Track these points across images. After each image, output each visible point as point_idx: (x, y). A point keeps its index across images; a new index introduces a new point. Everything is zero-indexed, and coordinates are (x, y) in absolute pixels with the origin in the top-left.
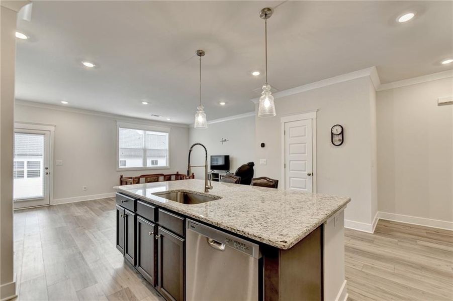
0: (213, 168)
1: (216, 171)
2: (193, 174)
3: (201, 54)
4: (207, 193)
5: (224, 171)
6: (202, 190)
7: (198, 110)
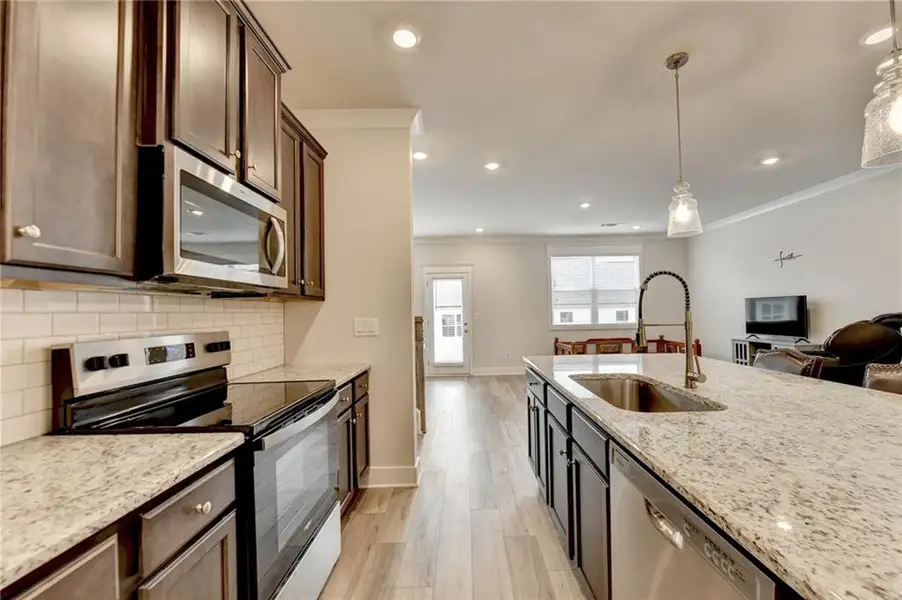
0: (753, 328)
1: (763, 338)
2: (697, 341)
3: (676, 62)
4: (690, 390)
5: (791, 338)
6: (678, 382)
7: (675, 194)
